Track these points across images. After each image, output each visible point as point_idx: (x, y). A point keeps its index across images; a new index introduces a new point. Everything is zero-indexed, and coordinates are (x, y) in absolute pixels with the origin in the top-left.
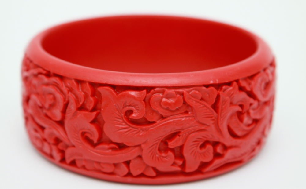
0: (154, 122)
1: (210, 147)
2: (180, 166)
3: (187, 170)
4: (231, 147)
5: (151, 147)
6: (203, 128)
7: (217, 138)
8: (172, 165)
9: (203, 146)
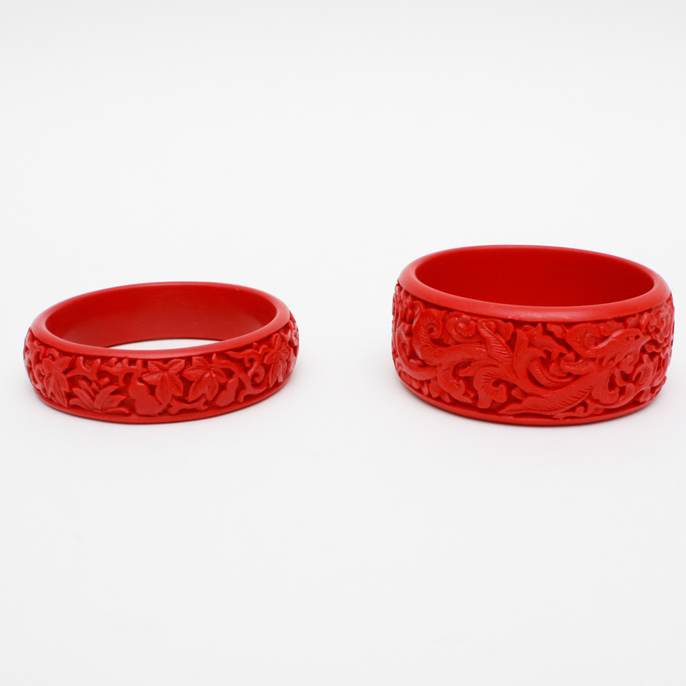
0: (449, 346)
1: (502, 387)
2: (472, 399)
3: (480, 406)
4: (532, 395)
5: (444, 370)
6: (495, 363)
7: (511, 379)
8: (464, 395)
9: (496, 384)
